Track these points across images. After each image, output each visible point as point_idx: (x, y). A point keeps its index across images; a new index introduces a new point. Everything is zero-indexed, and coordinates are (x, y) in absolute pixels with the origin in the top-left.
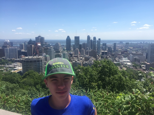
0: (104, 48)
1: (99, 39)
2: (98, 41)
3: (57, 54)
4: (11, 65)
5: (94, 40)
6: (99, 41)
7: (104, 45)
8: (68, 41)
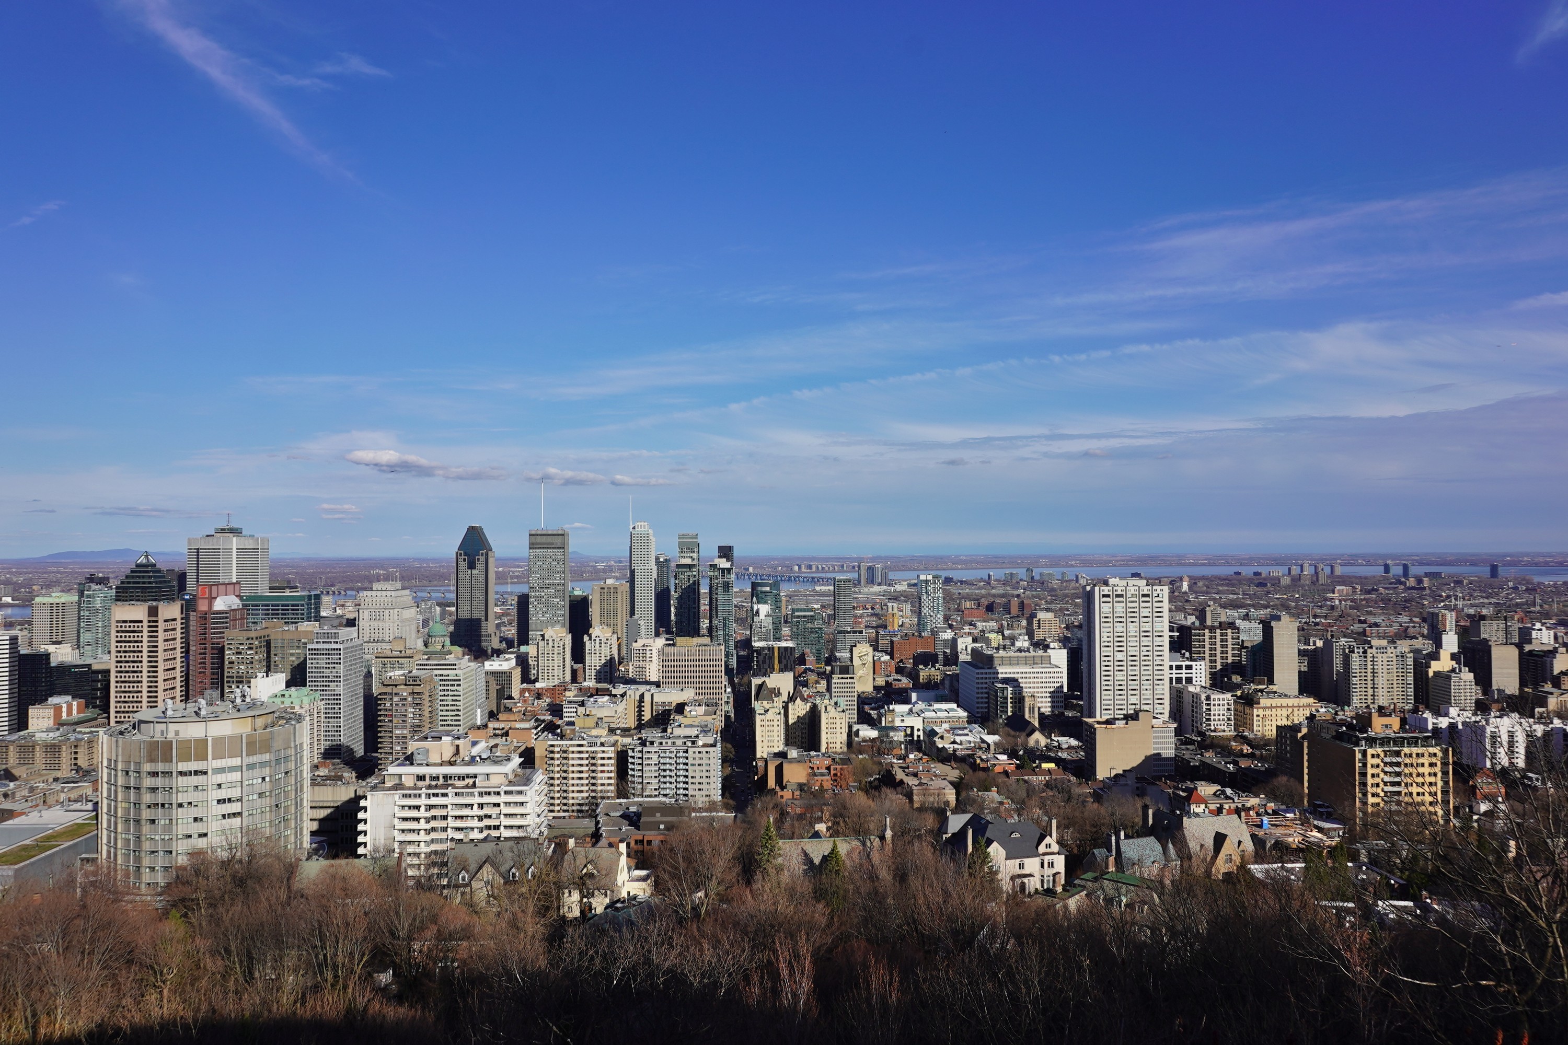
0: (762, 616)
1: (726, 552)
2: (713, 567)
3: (396, 675)
6: (724, 564)
7: (762, 592)
8: (472, 566)
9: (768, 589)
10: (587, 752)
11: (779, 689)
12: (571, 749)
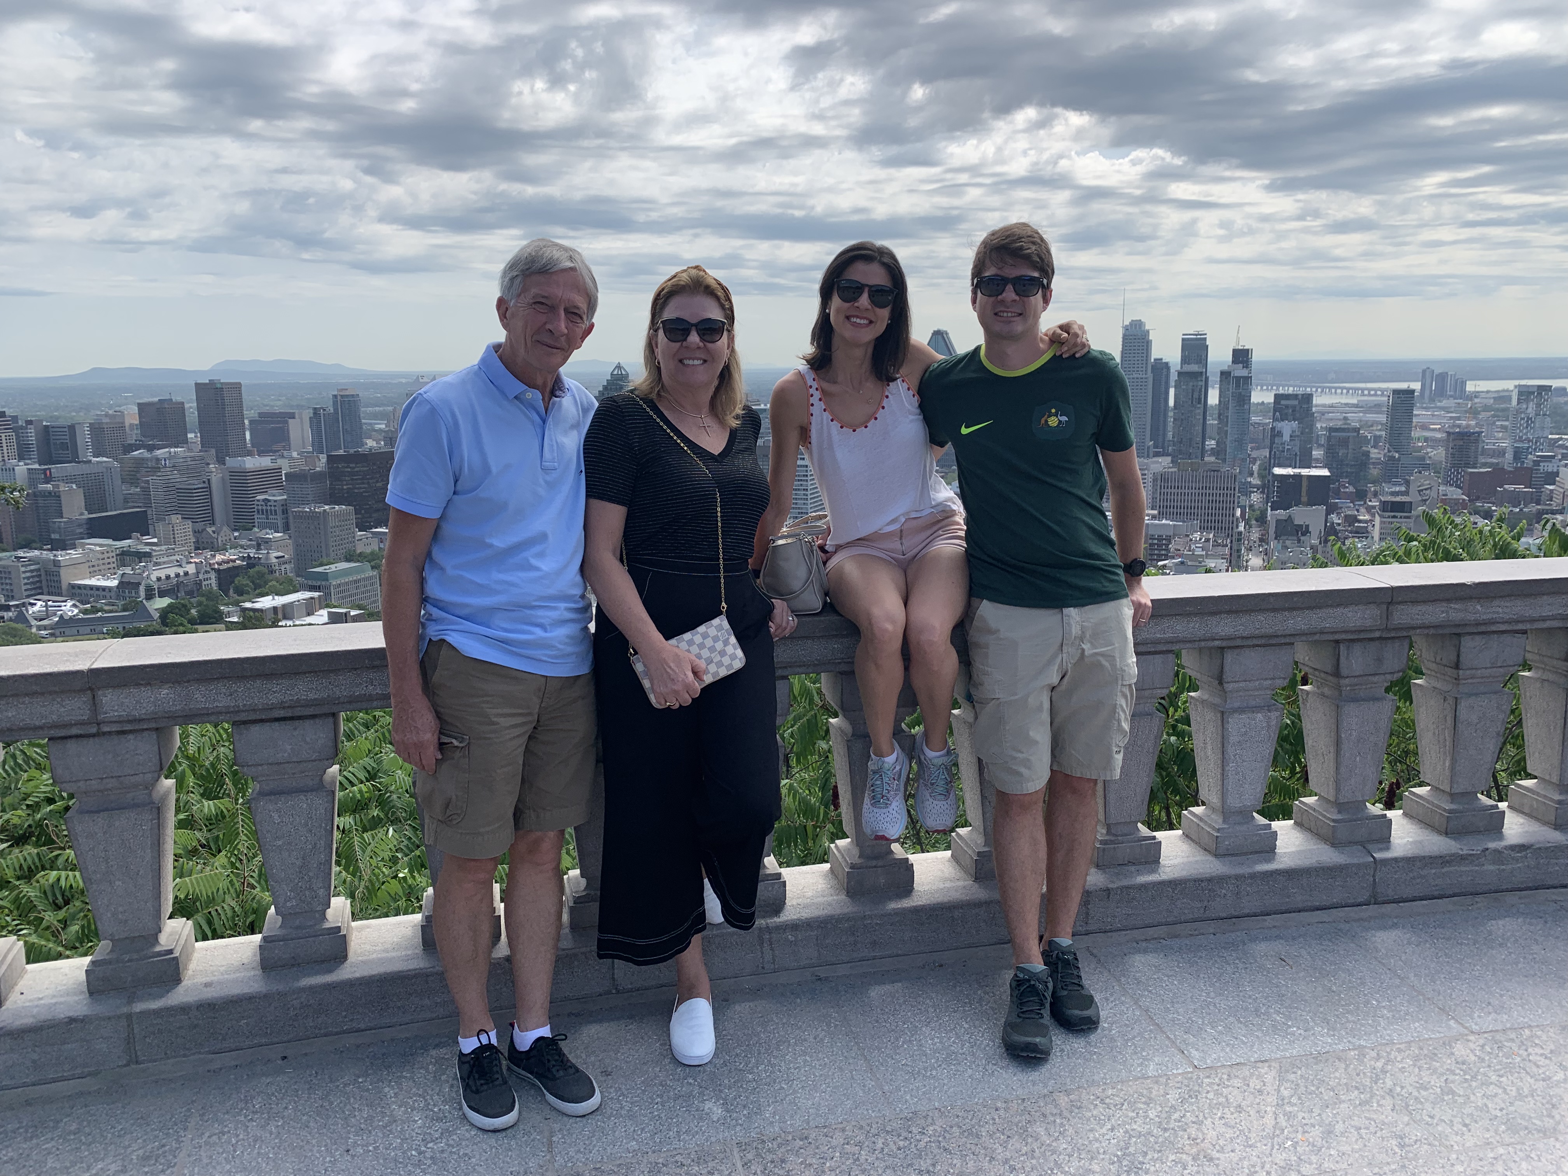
0: (1286, 437)
1: (1241, 356)
2: (1225, 375)
5: (1185, 360)
6: (1239, 371)
7: (1287, 407)
9: (1296, 402)
11: (1307, 526)
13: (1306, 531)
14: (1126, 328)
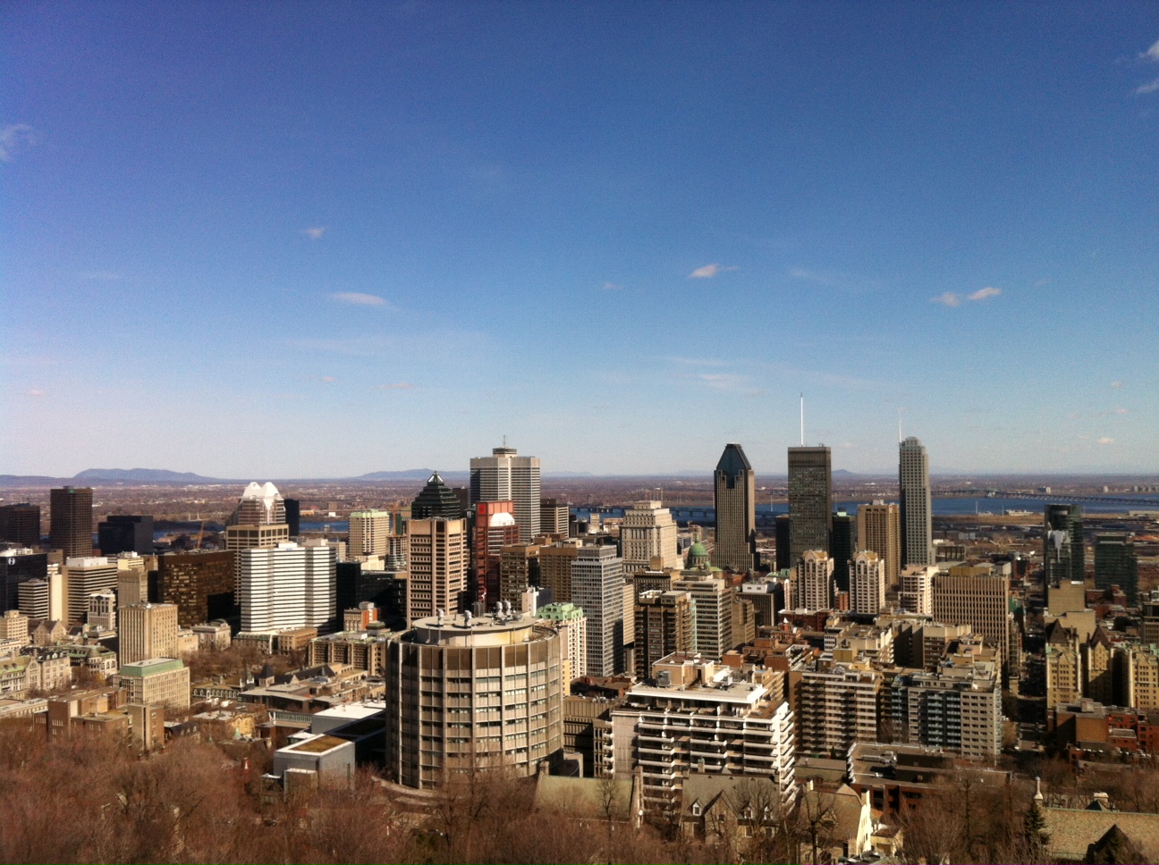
0: (1058, 546)
3: (650, 594)
4: (288, 679)
7: (1059, 516)
8: (731, 485)
9: (1065, 513)
10: (845, 687)
11: (1075, 630)
12: (827, 683)
13: (1075, 636)
14: (903, 444)
